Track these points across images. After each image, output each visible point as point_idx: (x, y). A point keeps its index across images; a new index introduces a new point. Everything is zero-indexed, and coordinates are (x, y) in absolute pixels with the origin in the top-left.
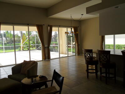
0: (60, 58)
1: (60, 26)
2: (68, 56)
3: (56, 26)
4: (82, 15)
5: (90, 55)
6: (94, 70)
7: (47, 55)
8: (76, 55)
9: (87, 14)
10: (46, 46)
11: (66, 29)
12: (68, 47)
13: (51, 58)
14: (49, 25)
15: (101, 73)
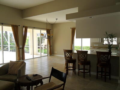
0: (33, 58)
1: (34, 28)
2: (41, 57)
3: (30, 27)
4: (57, 19)
5: (70, 54)
6: (71, 67)
7: (21, 56)
8: (48, 55)
9: (66, 19)
10: (21, 46)
11: (40, 30)
12: (39, 48)
13: (25, 59)
14: (24, 26)
15: (79, 70)
